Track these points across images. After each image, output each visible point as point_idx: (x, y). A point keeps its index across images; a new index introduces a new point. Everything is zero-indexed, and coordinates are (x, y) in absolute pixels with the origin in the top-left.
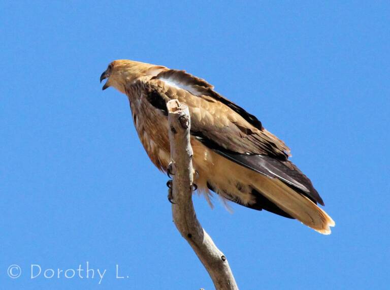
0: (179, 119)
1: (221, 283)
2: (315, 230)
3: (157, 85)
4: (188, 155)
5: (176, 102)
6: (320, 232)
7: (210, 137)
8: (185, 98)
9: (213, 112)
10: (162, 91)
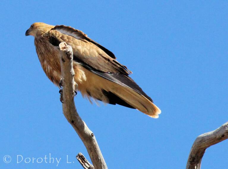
0: (67, 53)
1: (91, 150)
2: (149, 116)
3: (55, 33)
4: (72, 75)
5: (65, 44)
6: (151, 117)
7: (87, 62)
8: (72, 40)
9: (89, 49)
10: (58, 37)
